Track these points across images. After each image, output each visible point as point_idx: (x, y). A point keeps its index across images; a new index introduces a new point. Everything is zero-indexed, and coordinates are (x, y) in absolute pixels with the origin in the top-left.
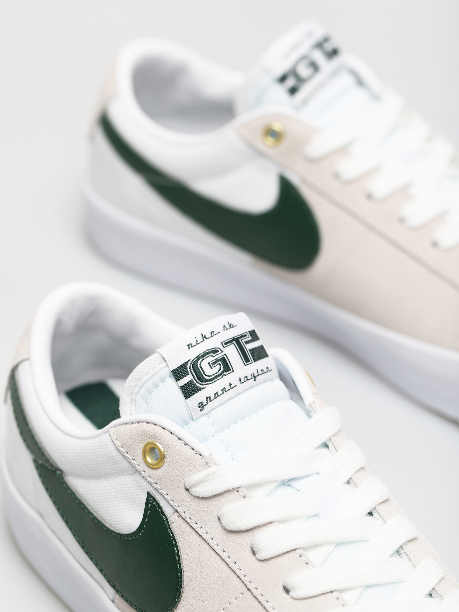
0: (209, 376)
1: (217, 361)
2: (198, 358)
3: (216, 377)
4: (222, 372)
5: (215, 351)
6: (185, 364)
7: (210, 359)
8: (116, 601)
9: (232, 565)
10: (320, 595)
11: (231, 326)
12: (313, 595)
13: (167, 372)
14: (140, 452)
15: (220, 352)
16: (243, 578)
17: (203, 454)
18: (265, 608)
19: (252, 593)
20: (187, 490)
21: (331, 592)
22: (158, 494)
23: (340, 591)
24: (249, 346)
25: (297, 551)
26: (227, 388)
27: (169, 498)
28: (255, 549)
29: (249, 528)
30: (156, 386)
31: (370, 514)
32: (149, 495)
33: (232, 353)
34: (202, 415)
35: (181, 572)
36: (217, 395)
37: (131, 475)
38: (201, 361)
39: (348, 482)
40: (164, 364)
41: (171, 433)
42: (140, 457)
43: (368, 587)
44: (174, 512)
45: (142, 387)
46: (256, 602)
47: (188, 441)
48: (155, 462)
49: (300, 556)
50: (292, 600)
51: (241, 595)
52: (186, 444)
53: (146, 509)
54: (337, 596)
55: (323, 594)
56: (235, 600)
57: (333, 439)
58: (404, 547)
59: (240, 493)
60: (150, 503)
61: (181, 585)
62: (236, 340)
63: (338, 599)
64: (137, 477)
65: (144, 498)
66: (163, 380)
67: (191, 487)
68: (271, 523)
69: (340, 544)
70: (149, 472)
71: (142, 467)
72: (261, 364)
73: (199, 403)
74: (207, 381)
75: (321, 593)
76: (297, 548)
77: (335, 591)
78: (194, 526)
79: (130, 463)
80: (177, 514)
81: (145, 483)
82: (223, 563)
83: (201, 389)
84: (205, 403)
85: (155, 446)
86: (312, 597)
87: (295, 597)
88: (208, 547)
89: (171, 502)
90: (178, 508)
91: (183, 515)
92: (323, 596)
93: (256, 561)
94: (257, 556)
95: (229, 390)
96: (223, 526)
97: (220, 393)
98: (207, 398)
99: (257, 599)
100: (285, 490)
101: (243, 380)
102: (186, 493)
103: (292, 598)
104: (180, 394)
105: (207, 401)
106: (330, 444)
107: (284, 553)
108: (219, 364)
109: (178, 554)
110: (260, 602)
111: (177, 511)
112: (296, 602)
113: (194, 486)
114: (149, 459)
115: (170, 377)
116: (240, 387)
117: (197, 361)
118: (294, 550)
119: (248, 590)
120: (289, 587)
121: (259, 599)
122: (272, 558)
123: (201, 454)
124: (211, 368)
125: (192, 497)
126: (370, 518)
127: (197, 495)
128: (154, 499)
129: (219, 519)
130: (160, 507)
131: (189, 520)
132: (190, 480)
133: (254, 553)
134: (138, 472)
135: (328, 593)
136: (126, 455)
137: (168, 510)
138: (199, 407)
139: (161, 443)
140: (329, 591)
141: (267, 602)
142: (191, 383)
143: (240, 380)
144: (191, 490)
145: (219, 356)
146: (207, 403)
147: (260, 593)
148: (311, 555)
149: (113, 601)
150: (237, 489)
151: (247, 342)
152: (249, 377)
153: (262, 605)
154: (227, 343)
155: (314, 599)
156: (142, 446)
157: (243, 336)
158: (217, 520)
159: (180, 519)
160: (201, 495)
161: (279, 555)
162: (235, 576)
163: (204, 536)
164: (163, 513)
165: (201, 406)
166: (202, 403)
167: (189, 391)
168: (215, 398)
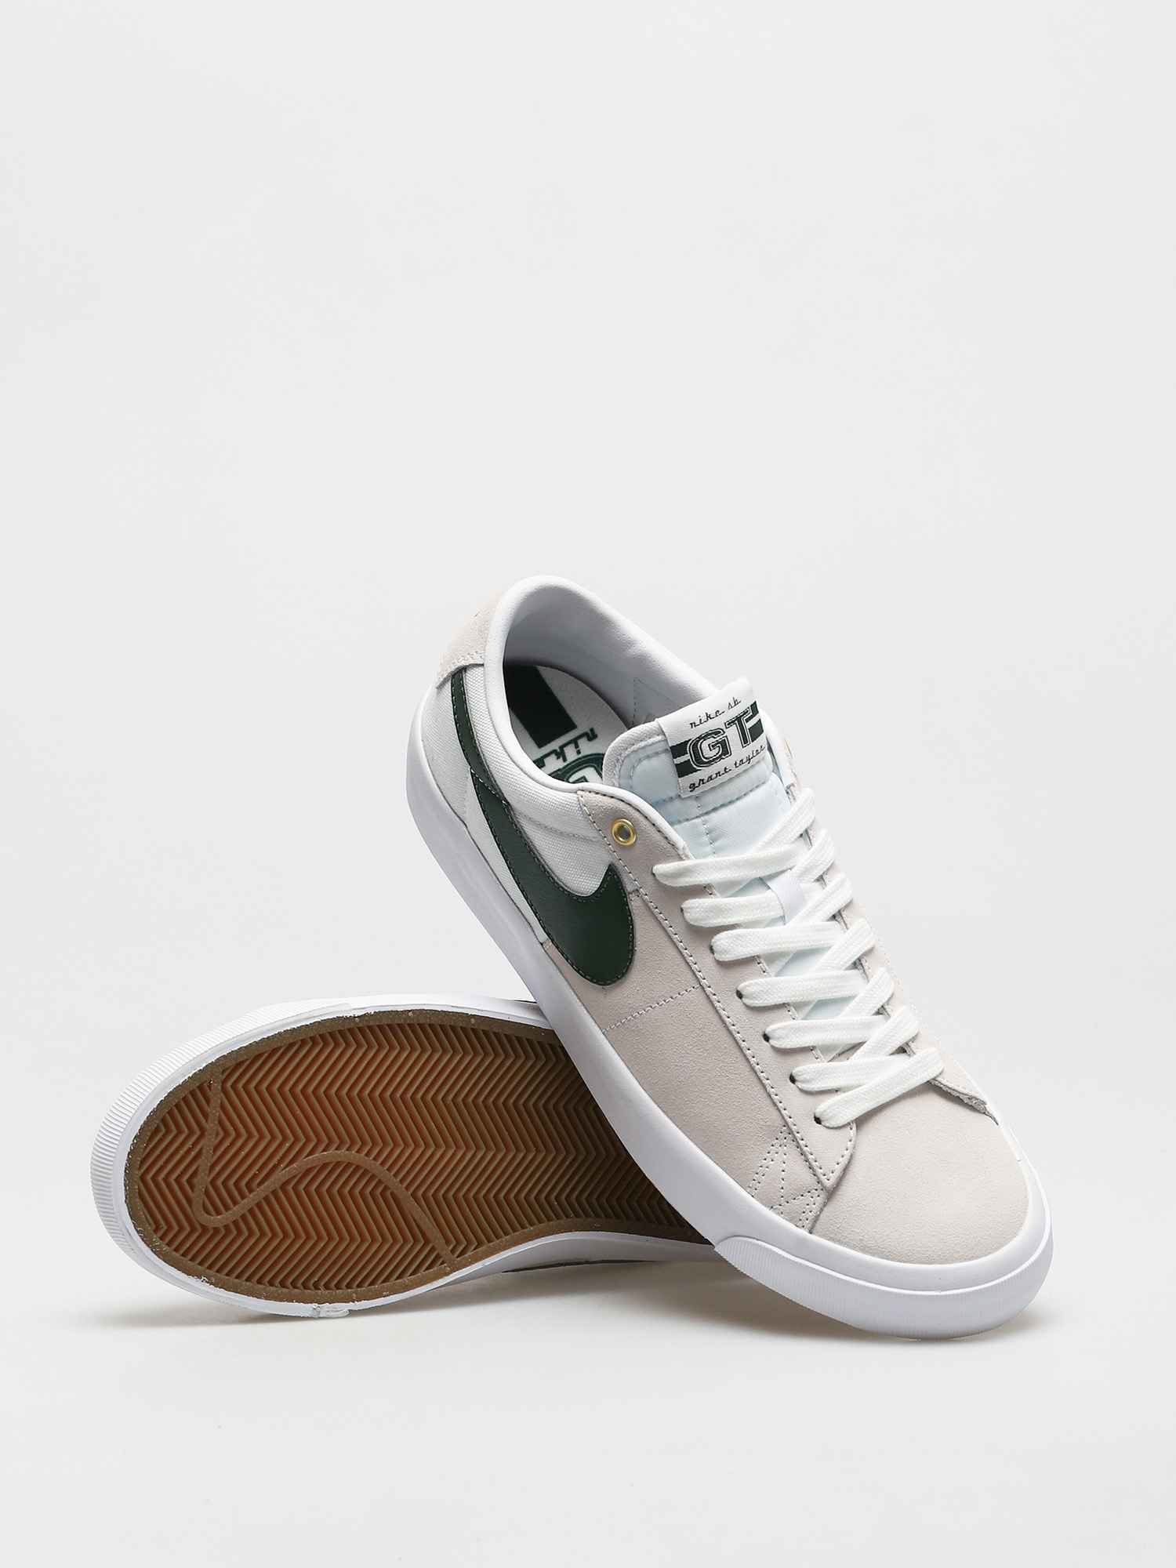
0: (707, 758)
1: (717, 742)
2: (700, 738)
3: (713, 760)
4: (720, 756)
5: (717, 733)
6: (686, 743)
7: (711, 740)
9: (688, 958)
10: (772, 1007)
11: (736, 702)
13: (665, 748)
14: (609, 826)
15: (722, 733)
16: (697, 973)
17: (677, 845)
18: (715, 1008)
19: (704, 991)
20: (653, 875)
21: (784, 1004)
22: (620, 869)
24: (749, 724)
25: (757, 959)
26: (722, 772)
27: (632, 876)
28: (714, 949)
29: (711, 927)
30: (648, 757)
31: (834, 918)
32: (612, 867)
33: (732, 734)
34: (692, 797)
36: (710, 778)
37: (593, 843)
38: (702, 742)
40: (662, 737)
41: (646, 818)
42: (609, 831)
44: (634, 890)
45: (632, 752)
47: (662, 829)
48: (623, 840)
49: (759, 964)
51: (692, 989)
52: (660, 832)
53: (605, 880)
55: (776, 1006)
56: (685, 992)
60: (610, 876)
62: (738, 719)
64: (601, 848)
65: (604, 869)
66: (659, 755)
68: (735, 925)
71: (608, 840)
73: (691, 784)
74: (703, 763)
75: (774, 1004)
76: (757, 955)
77: (788, 1004)
78: (654, 910)
79: (596, 833)
81: (608, 856)
82: (679, 954)
83: (696, 771)
84: (697, 784)
85: (626, 825)
86: (764, 1008)
87: (748, 1004)
88: (665, 934)
89: (634, 881)
90: (639, 889)
91: (644, 896)
94: (716, 955)
95: (723, 774)
96: (684, 918)
97: (714, 776)
98: (700, 780)
99: (709, 997)
101: (738, 765)
102: (650, 877)
103: (744, 1004)
104: (673, 771)
105: (699, 782)
107: (744, 960)
108: (719, 746)
110: (711, 1001)
114: (617, 835)
115: (668, 753)
116: (734, 772)
117: (697, 741)
118: (754, 957)
119: (702, 985)
120: (742, 993)
122: (731, 962)
123: (674, 845)
124: (711, 750)
125: (658, 883)
128: (616, 873)
129: (682, 910)
130: (620, 883)
131: (649, 903)
133: (713, 952)
135: (780, 1005)
136: (594, 824)
137: (629, 887)
138: (690, 788)
139: (634, 825)
141: (719, 1002)
142: (687, 762)
143: (736, 764)
144: (658, 877)
145: (720, 738)
146: (699, 786)
147: (713, 992)
151: (747, 719)
152: (744, 760)
153: (713, 1004)
154: (729, 723)
156: (612, 822)
157: (744, 713)
159: (640, 899)
161: (738, 961)
162: (689, 969)
163: (663, 922)
164: (623, 889)
165: (693, 787)
166: (694, 784)
167: (683, 770)
168: (708, 781)
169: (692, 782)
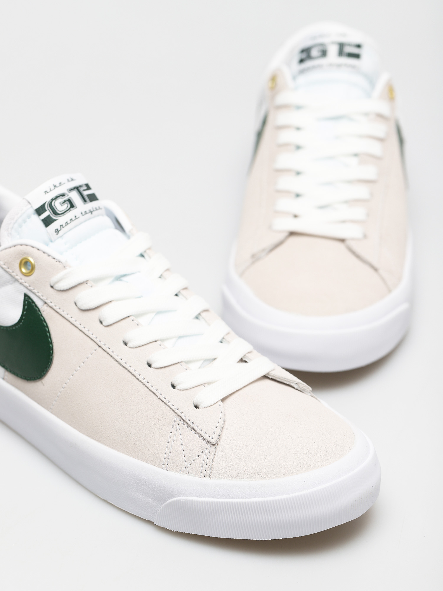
0: (60, 211)
1: (65, 201)
2: (52, 200)
3: (65, 212)
4: (70, 209)
5: (63, 195)
6: (44, 205)
7: (61, 200)
8: (6, 377)
9: (87, 333)
10: (148, 344)
11: (72, 180)
12: (144, 344)
13: (32, 211)
14: (17, 266)
15: (66, 195)
16: (95, 340)
17: (61, 260)
18: (112, 356)
19: (102, 348)
20: (52, 287)
21: (156, 341)
22: (32, 293)
23: (163, 340)
24: (86, 193)
25: (131, 317)
26: (74, 218)
27: (39, 294)
28: (102, 320)
29: (96, 306)
30: (25, 221)
31: (176, 295)
32: (26, 295)
33: (75, 196)
34: (58, 238)
35: (51, 343)
36: (67, 223)
37: (11, 284)
38: (55, 202)
39: (160, 277)
40: (29, 206)
41: (38, 250)
42: (18, 269)
43: (180, 337)
44: (44, 303)
45: (15, 223)
46: (106, 354)
47: (50, 253)
48: (28, 271)
49: (133, 321)
50: (130, 349)
51: (94, 351)
52: (49, 256)
53: (24, 305)
54: (160, 343)
55: (150, 343)
56: (90, 355)
57: (148, 251)
58: (202, 314)
59: (88, 284)
60: (27, 301)
61: (53, 352)
62: (77, 188)
63: (160, 345)
64: (17, 285)
65: (22, 298)
66: (29, 217)
67: (54, 284)
68: (111, 301)
69: (159, 313)
70: (24, 279)
71: (19, 276)
72: (94, 204)
73: (56, 230)
74: (59, 214)
75: (149, 342)
76: (130, 315)
77: (158, 340)
78: (59, 311)
79: (11, 275)
80: (46, 305)
81: (22, 287)
82: (81, 332)
83: (55, 220)
84: (59, 229)
85: (27, 260)
86: (143, 346)
87: (132, 346)
88: (69, 324)
89: (41, 297)
90: (46, 301)
91: (50, 304)
92: (150, 344)
93: (104, 327)
94: (104, 323)
95: (75, 220)
96: (78, 308)
97: (69, 222)
98: (61, 226)
99: (106, 352)
100: (118, 283)
101: (83, 213)
102: (51, 289)
103: (130, 347)
104: (42, 225)
105: (61, 228)
106: (145, 255)
107: (122, 320)
108: (67, 203)
109: (49, 332)
110: (108, 353)
111: (46, 303)
112: (133, 349)
113: (57, 282)
114: (24, 270)
115: (34, 214)
116: (82, 218)
117: (51, 202)
118: (128, 317)
119: (100, 346)
120: (126, 341)
121: (107, 351)
122: (114, 323)
123: (60, 261)
124: (62, 206)
125: (56, 291)
126: (176, 297)
127: (59, 289)
128: (29, 298)
129: (75, 303)
130: (33, 302)
131: (55, 308)
132: (53, 280)
133: (101, 322)
134: (17, 280)
135: (153, 342)
136: (8, 270)
137: (39, 303)
138: (56, 232)
139: (32, 257)
140: (154, 340)
141: (113, 352)
142: (49, 217)
143: (82, 213)
144: (55, 287)
145: (66, 198)
146: (61, 229)
147: (108, 347)
148: (141, 320)
149: (3, 379)
150: (86, 282)
151: (84, 190)
152: (88, 212)
153: (110, 355)
154: (71, 190)
155: (144, 346)
156: (19, 261)
157: (81, 186)
158: (74, 305)
159: (49, 308)
160: (62, 289)
161: (119, 321)
162: (89, 340)
163: (66, 316)
164: (36, 306)
165: (57, 231)
166: (57, 229)
167: (47, 222)
168: (66, 225)
169: (56, 228)
